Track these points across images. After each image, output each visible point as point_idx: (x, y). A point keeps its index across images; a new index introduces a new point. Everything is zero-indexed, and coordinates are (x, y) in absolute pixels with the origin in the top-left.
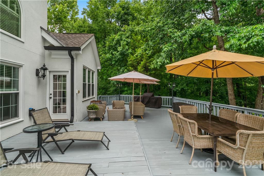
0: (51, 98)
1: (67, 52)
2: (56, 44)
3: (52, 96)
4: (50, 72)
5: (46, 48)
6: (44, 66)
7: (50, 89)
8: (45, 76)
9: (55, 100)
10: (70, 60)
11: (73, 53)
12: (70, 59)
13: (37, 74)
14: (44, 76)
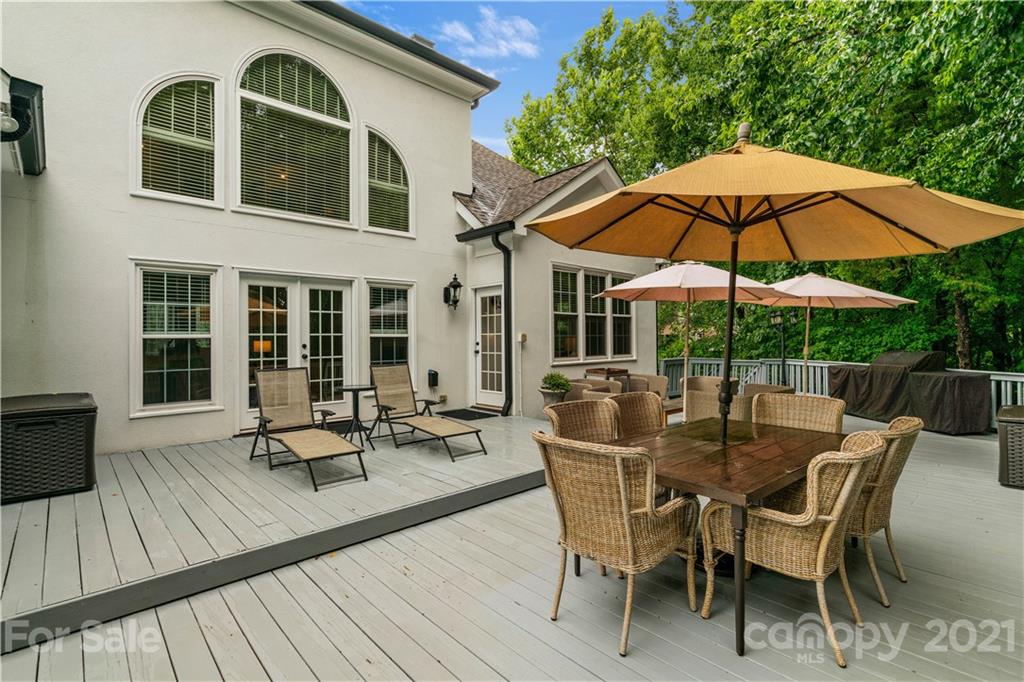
0: (477, 352)
1: (489, 240)
2: (475, 224)
3: (479, 348)
4: (476, 290)
5: (461, 238)
6: (455, 279)
7: (474, 333)
8: (458, 301)
9: (484, 357)
10: (502, 256)
11: (503, 238)
12: (502, 254)
13: (447, 299)
14: (456, 302)
